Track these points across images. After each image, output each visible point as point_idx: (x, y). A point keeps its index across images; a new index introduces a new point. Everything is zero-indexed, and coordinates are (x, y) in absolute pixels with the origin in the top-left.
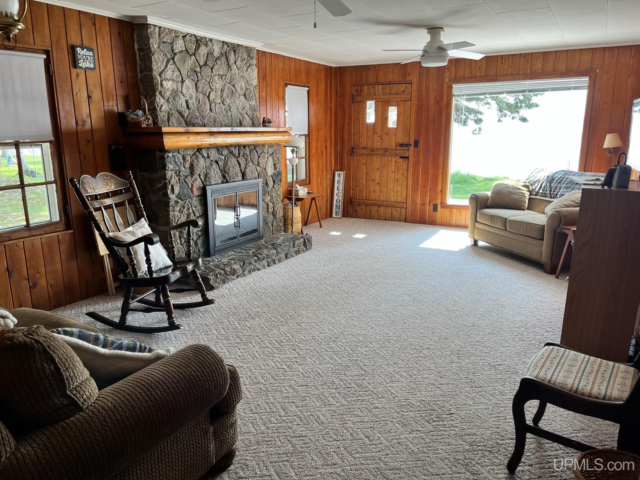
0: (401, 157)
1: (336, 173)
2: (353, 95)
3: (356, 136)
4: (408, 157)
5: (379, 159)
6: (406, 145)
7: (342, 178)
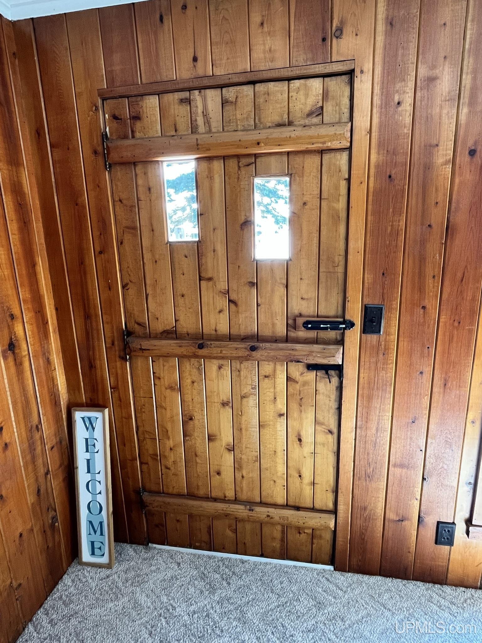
0: (311, 367)
1: (78, 415)
2: (104, 136)
3: (132, 291)
4: (339, 369)
5: (227, 371)
6: (334, 326)
7: (98, 433)
